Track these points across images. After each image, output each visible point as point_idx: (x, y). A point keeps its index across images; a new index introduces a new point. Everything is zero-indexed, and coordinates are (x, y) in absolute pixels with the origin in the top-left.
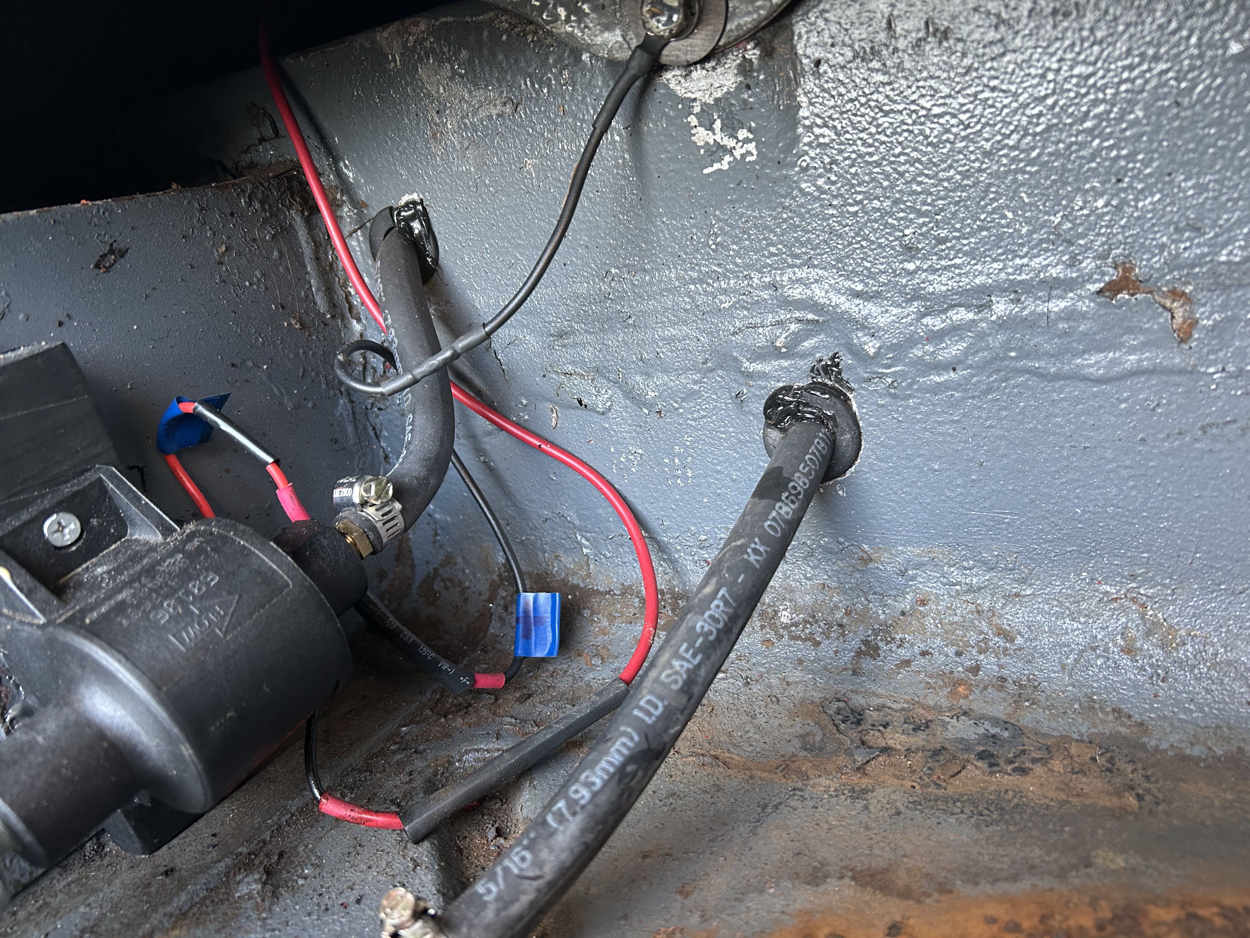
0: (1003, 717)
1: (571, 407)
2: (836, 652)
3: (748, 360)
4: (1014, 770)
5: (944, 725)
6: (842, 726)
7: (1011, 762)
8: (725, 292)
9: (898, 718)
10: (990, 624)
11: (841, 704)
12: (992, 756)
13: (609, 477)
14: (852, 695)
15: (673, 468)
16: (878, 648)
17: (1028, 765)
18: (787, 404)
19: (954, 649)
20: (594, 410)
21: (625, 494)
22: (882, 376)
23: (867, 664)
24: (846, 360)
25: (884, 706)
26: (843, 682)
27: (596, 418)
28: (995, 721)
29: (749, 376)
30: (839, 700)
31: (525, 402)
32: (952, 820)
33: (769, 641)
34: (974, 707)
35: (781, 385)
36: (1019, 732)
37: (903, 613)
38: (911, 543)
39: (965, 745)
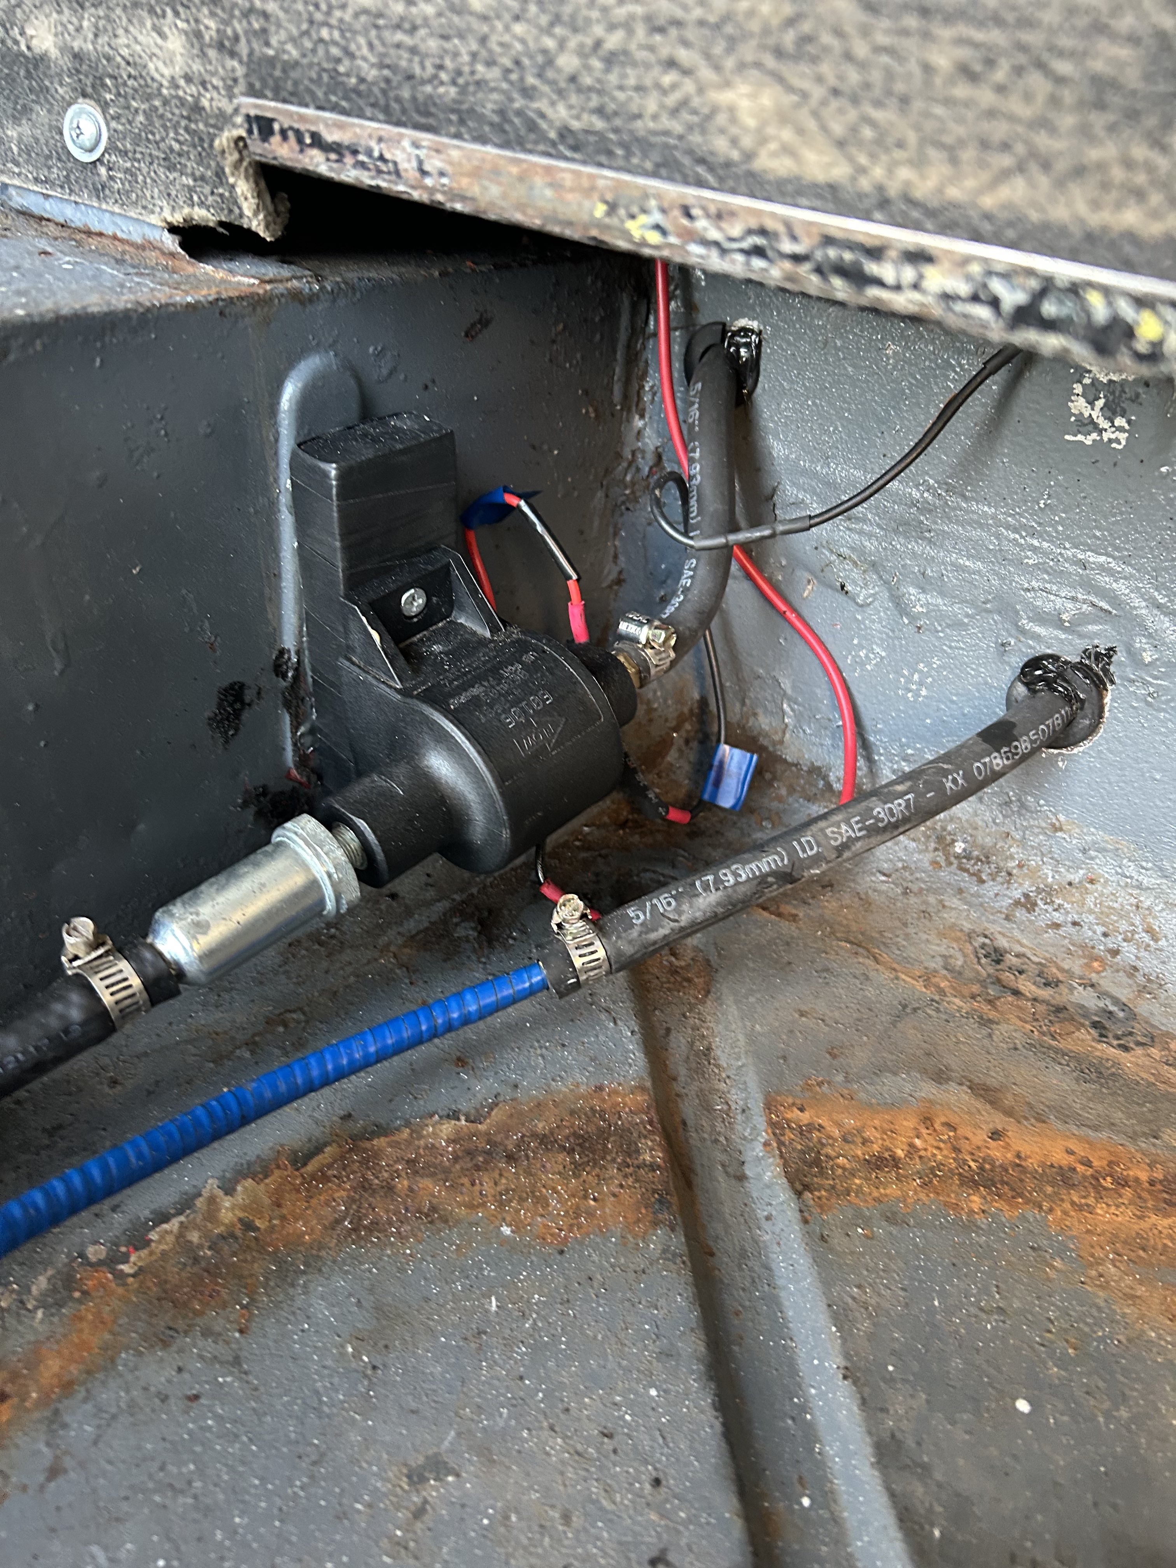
0: (1124, 1000)
1: (831, 587)
2: (997, 895)
3: (1028, 618)
4: (1120, 1046)
5: (1072, 989)
6: (983, 961)
7: (1118, 1039)
8: (1034, 549)
9: (1033, 970)
10: (1143, 920)
11: (987, 941)
12: (1105, 1028)
13: (840, 664)
14: (999, 936)
15: (909, 680)
16: (1035, 904)
17: (1132, 1045)
18: (1046, 670)
19: (1104, 929)
20: (854, 600)
21: (850, 685)
22: (1146, 683)
23: (1020, 914)
24: (1120, 657)
25: (1024, 955)
26: (994, 922)
27: (852, 607)
28: (1116, 1001)
29: (1023, 631)
30: (986, 937)
31: (784, 563)
32: (1058, 1068)
33: (937, 863)
34: (1101, 982)
35: (1049, 651)
36: (1133, 1016)
37: (1070, 884)
38: (1104, 830)
39: (1084, 1011)
